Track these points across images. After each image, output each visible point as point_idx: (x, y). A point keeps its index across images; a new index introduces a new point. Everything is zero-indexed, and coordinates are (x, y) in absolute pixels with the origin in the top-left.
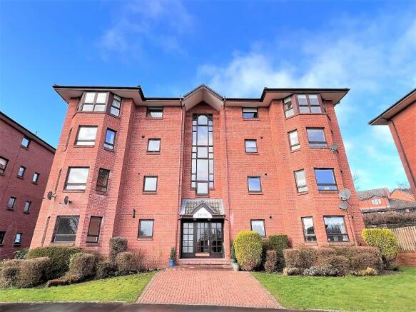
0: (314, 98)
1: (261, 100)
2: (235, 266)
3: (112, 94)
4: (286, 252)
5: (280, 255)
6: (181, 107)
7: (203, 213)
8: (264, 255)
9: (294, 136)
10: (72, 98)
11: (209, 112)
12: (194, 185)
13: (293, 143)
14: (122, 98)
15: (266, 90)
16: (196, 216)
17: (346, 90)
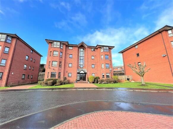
0: (107, 48)
1: (96, 47)
2: (89, 82)
3: (61, 43)
4: (99, 80)
5: (98, 80)
6: (77, 47)
7: (82, 72)
8: (95, 81)
9: (102, 56)
10: (49, 43)
11: (83, 48)
12: (80, 66)
13: (102, 58)
14: (63, 44)
15: (97, 45)
16: (81, 72)
17: (114, 47)
